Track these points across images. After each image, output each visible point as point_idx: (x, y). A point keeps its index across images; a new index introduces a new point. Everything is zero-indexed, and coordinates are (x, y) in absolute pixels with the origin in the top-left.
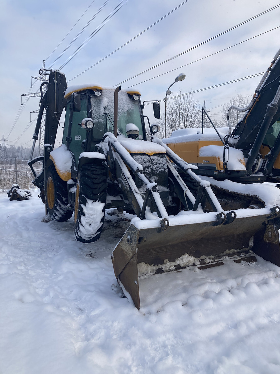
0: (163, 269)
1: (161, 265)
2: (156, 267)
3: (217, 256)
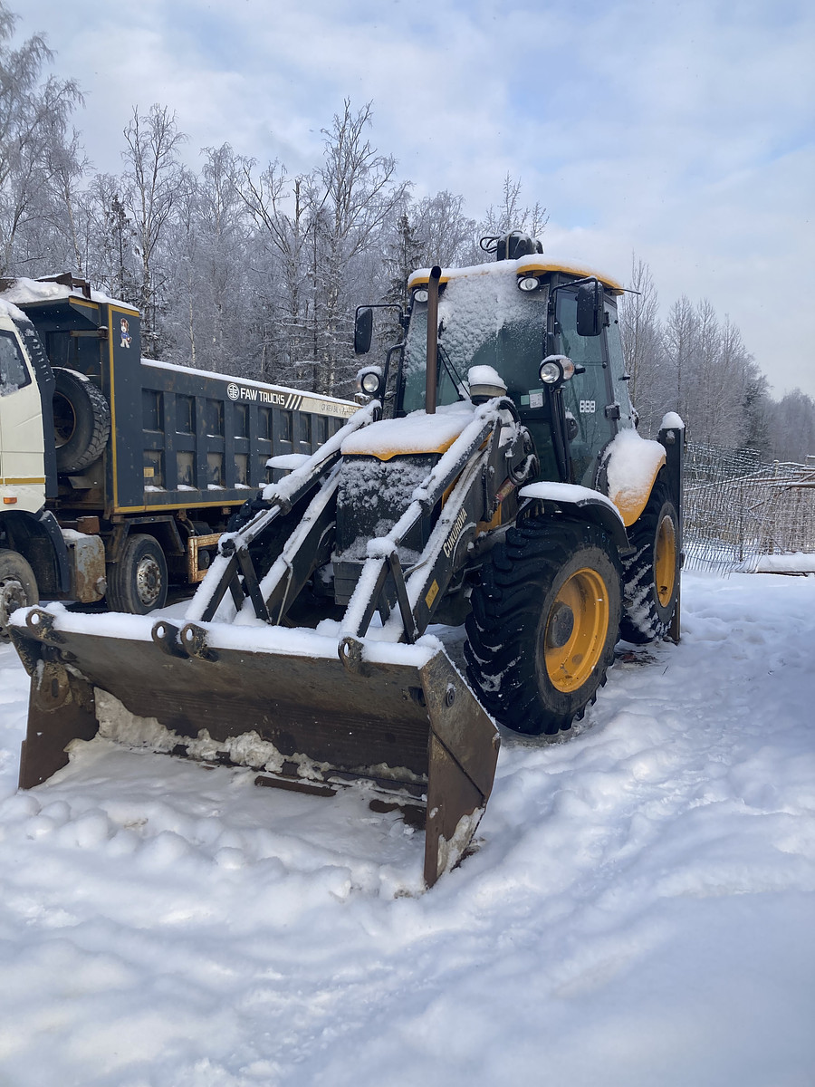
0: (188, 751)
1: (190, 739)
2: (179, 740)
3: (342, 768)
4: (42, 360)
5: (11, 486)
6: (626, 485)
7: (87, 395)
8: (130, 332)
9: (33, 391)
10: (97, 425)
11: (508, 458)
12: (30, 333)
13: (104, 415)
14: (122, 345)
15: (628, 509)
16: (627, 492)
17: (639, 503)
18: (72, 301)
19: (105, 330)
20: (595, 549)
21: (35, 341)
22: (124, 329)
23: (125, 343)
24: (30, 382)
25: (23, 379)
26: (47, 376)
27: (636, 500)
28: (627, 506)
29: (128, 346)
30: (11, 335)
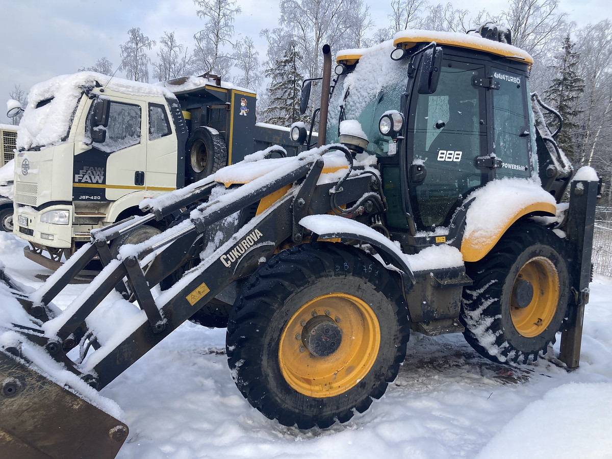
4: (181, 121)
5: (149, 191)
6: (480, 225)
7: (212, 142)
8: (247, 106)
9: (173, 137)
10: (216, 160)
11: (332, 193)
12: (175, 105)
13: (222, 154)
14: (241, 114)
15: (477, 247)
16: (479, 232)
17: (487, 242)
18: (207, 87)
19: (229, 105)
20: (351, 278)
21: (178, 110)
22: (243, 104)
23: (243, 112)
24: (171, 133)
25: (166, 131)
26: (183, 130)
27: (484, 239)
28: (477, 244)
29: (245, 115)
30: (162, 107)
